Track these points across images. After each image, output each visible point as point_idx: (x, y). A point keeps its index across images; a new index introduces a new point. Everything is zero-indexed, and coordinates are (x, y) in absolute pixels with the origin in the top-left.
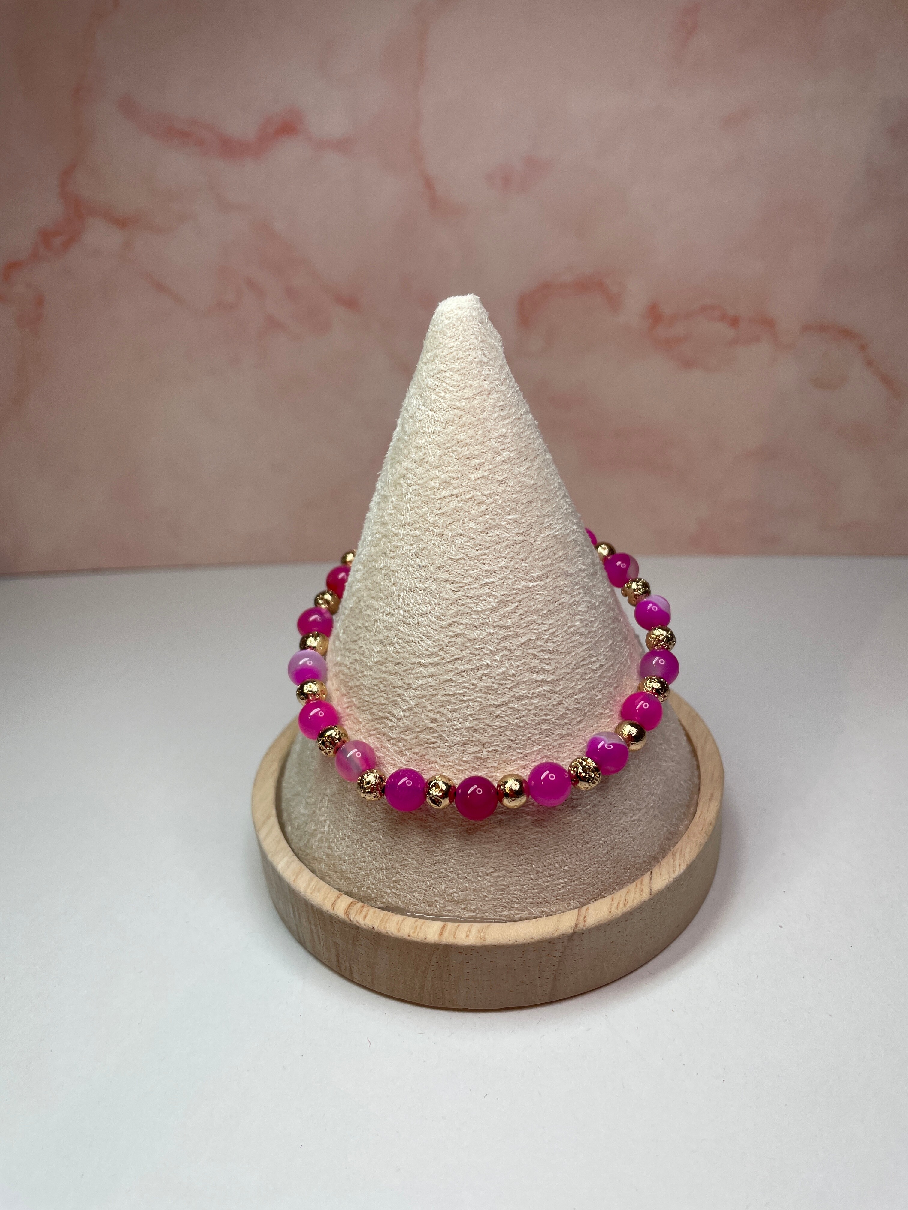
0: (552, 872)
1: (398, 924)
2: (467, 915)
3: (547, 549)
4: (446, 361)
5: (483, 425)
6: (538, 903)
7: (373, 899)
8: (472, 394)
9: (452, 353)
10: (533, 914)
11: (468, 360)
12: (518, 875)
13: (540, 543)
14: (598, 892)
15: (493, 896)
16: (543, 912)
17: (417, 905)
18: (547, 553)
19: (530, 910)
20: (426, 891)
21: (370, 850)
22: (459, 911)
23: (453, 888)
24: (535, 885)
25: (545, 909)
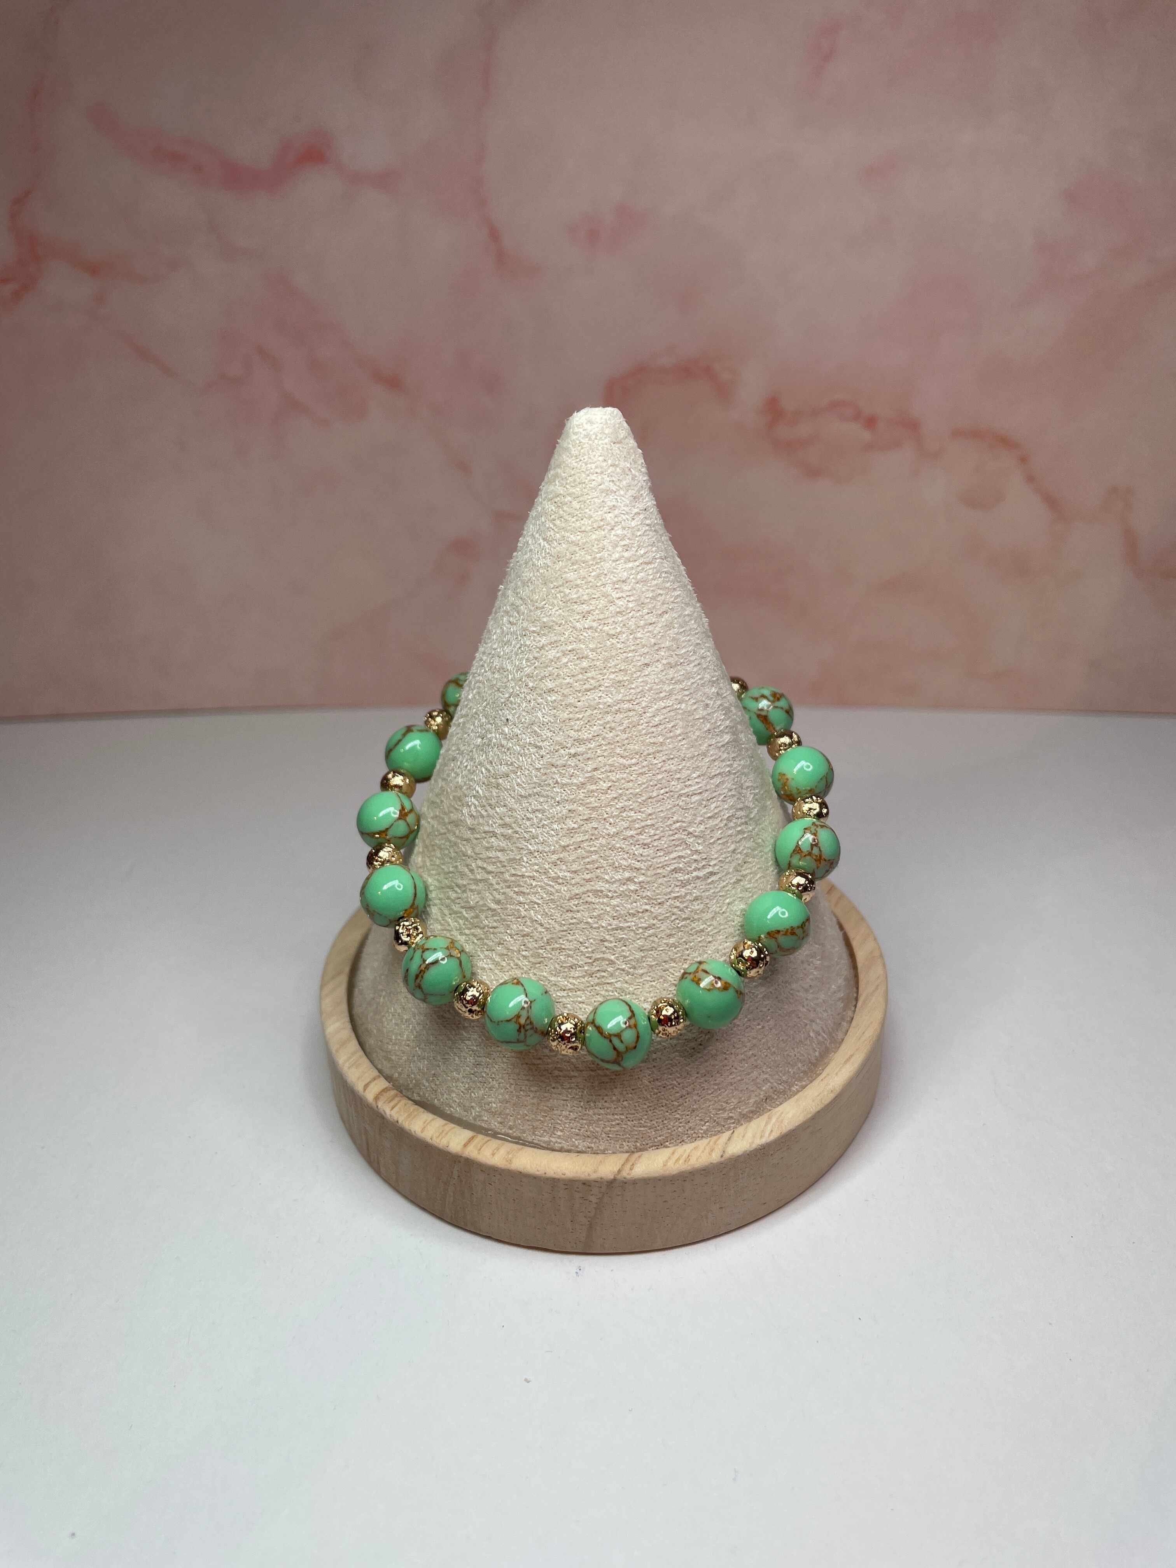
0: (606, 1105)
1: (424, 1123)
2: (503, 1131)
3: (660, 724)
4: (567, 484)
5: (599, 566)
6: (584, 1136)
7: (412, 1089)
8: (590, 528)
9: (574, 475)
10: (577, 1147)
11: (591, 485)
12: (565, 1098)
13: (650, 716)
14: (660, 1141)
15: (534, 1116)
16: (589, 1148)
17: (452, 1107)
18: (660, 729)
19: (574, 1142)
20: (464, 1094)
21: (415, 1033)
22: (495, 1124)
23: (492, 1097)
24: (585, 1114)
25: (593, 1145)
